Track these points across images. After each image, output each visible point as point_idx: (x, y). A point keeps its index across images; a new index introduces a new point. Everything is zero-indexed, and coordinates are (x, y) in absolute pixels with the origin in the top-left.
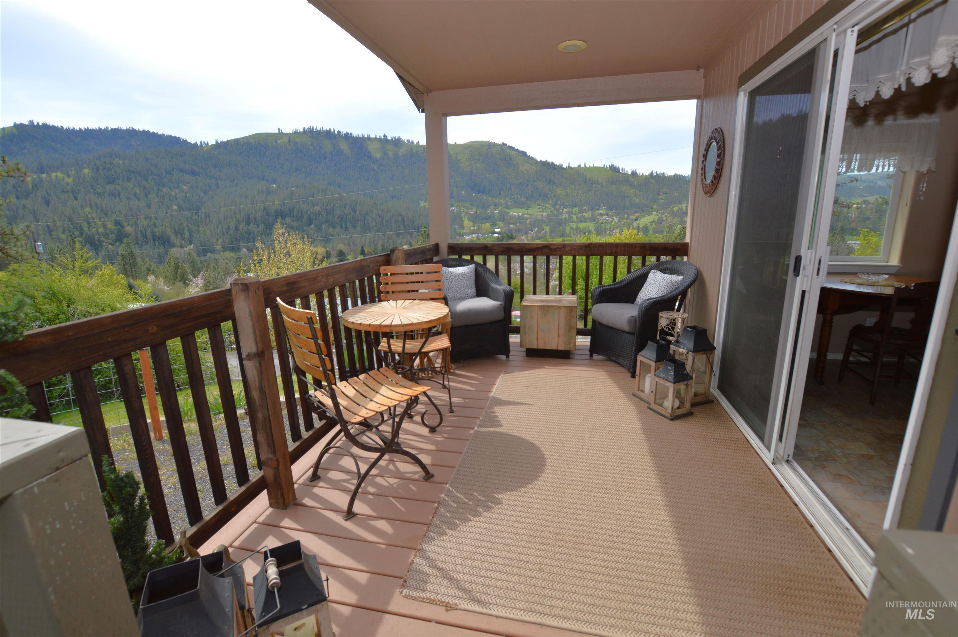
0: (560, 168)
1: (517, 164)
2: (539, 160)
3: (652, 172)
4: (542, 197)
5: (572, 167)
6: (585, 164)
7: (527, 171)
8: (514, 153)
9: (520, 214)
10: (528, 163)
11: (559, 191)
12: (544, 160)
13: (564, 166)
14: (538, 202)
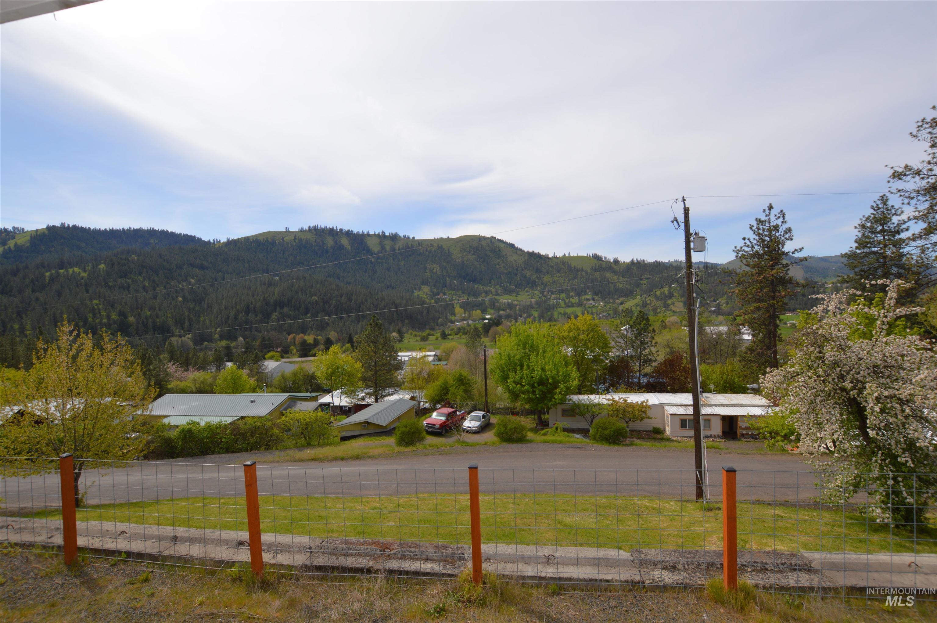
0: (546, 258)
1: (506, 255)
2: (526, 251)
3: (633, 260)
4: (530, 285)
5: (558, 256)
6: (569, 253)
7: (515, 261)
8: (503, 245)
9: (510, 301)
10: (516, 254)
11: (546, 279)
12: (531, 251)
13: (550, 256)
14: (526, 289)
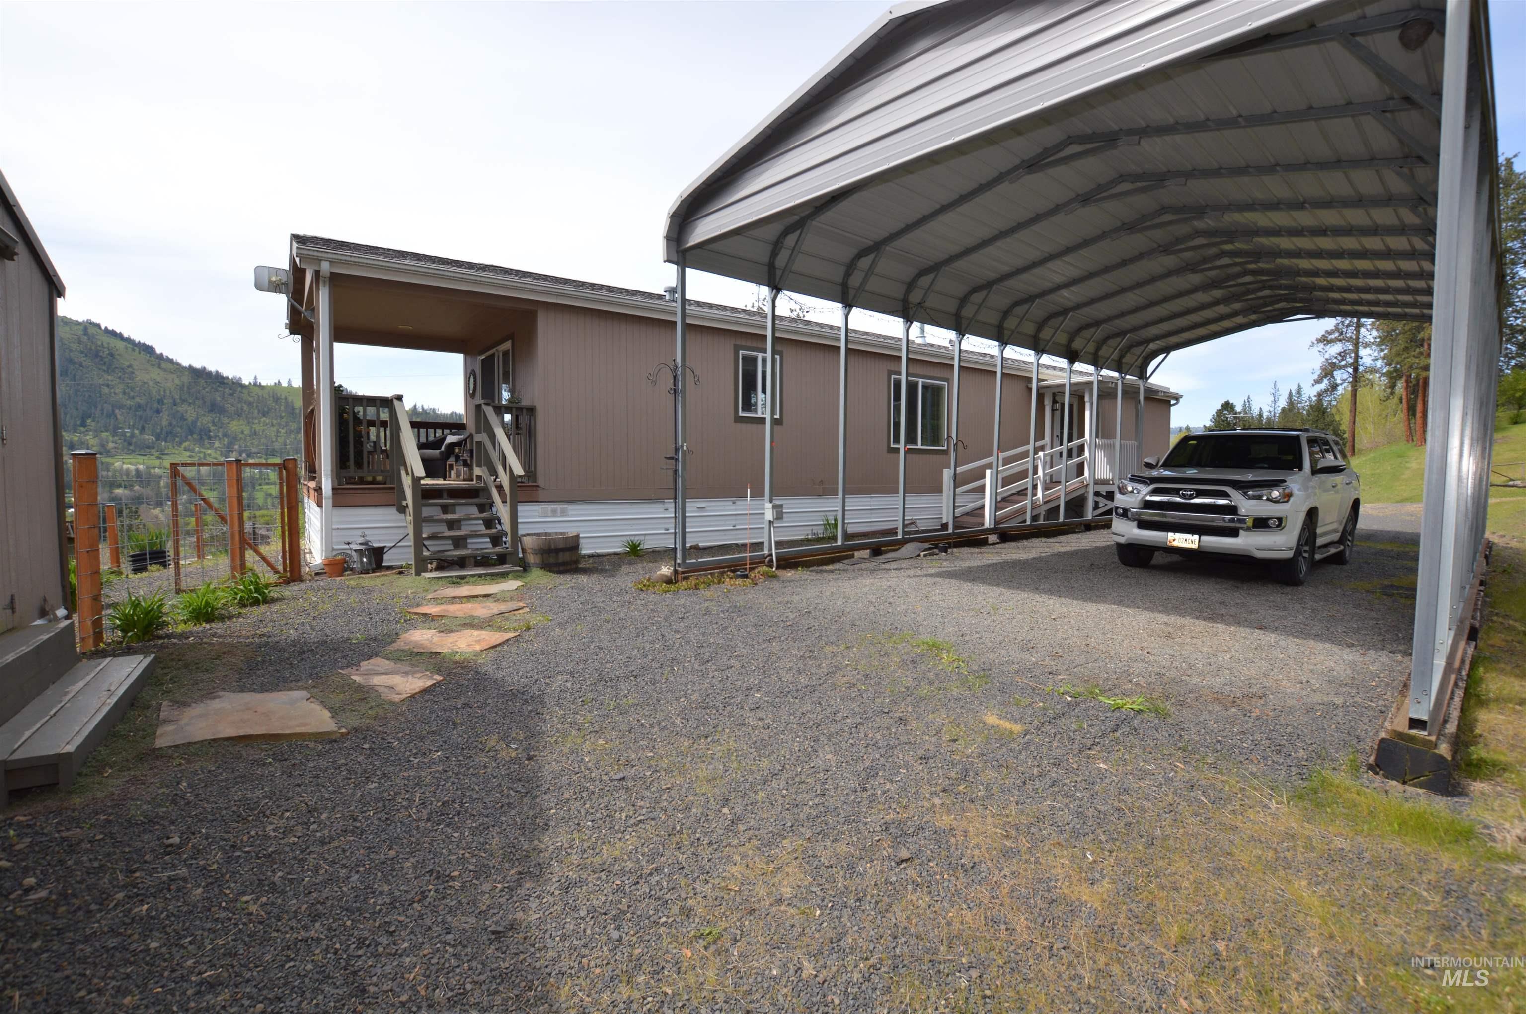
0: (236, 385)
1: (130, 366)
2: (185, 364)
4: (195, 436)
5: (263, 384)
6: (289, 381)
7: (157, 383)
8: (120, 345)
9: (141, 467)
10: (159, 367)
11: (235, 426)
12: (198, 365)
13: (246, 382)
14: (186, 444)
